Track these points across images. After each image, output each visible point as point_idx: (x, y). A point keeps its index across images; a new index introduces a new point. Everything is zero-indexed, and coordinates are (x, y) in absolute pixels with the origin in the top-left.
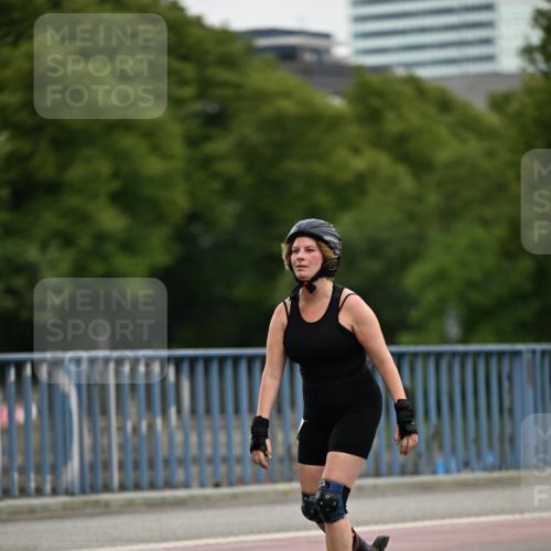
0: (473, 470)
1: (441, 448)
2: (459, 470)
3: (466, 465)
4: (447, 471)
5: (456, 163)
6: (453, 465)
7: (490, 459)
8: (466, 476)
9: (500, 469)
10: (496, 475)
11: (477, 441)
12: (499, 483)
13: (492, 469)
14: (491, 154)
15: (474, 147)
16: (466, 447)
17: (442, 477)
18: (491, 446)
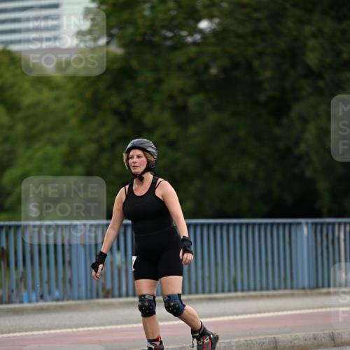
0: (46, 301)
1: (26, 287)
2: (37, 301)
3: (42, 297)
4: (30, 301)
5: (35, 105)
6: (34, 297)
7: (57, 294)
8: (42, 304)
9: (63, 300)
10: (60, 303)
11: (49, 282)
12: (63, 308)
13: (58, 300)
14: (57, 99)
15: (46, 95)
16: (41, 286)
17: (26, 305)
18: (57, 286)
